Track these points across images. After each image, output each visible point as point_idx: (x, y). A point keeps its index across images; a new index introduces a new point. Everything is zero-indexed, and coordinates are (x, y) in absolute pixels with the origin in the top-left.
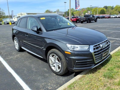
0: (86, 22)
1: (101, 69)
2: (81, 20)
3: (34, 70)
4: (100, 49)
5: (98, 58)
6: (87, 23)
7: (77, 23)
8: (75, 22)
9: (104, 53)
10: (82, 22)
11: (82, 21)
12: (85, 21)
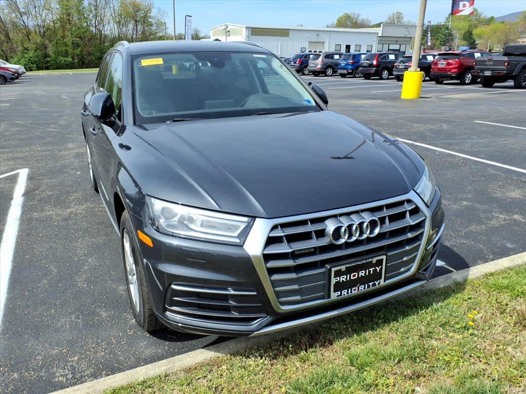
0: (511, 83)
1: (335, 346)
2: (483, 70)
3: (81, 281)
4: (314, 243)
5: (296, 287)
6: (517, 86)
7: (463, 83)
8: (452, 78)
9: (343, 268)
10: (488, 83)
11: (488, 73)
12: (504, 78)
